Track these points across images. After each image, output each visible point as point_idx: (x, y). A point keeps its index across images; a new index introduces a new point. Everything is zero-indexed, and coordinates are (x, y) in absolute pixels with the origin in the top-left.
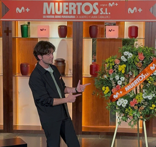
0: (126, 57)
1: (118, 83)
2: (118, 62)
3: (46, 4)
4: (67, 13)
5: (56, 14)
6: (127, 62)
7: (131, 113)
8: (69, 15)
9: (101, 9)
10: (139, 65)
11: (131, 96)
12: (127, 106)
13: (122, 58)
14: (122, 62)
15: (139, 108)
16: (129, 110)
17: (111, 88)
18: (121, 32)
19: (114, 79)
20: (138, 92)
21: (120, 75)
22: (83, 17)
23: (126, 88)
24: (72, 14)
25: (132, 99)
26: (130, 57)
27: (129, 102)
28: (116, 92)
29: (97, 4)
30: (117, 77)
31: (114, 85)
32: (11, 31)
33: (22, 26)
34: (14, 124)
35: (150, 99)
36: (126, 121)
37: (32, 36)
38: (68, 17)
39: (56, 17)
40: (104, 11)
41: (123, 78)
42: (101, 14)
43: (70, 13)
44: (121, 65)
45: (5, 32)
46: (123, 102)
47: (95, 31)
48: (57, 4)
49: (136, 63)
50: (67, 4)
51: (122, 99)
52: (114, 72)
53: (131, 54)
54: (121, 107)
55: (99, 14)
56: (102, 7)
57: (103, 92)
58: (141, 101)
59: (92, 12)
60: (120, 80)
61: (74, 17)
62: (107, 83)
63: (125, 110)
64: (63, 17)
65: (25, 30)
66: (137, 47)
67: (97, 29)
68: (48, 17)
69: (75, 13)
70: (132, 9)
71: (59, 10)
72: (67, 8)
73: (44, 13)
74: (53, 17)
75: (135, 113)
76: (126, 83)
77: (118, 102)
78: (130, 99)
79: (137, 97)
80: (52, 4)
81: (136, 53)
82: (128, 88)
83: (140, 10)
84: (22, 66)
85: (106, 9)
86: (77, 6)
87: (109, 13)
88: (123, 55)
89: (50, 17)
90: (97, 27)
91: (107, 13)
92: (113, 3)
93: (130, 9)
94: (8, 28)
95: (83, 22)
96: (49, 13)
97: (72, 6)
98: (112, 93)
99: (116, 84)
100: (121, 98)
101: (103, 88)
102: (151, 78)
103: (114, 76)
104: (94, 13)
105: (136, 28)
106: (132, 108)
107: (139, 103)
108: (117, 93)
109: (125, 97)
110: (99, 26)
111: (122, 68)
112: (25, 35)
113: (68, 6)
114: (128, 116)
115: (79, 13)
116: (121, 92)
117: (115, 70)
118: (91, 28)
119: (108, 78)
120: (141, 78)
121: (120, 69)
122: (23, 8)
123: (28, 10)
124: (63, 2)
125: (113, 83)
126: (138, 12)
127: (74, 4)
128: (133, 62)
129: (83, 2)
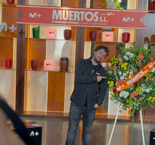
0: (128, 56)
2: (121, 60)
3: (54, 12)
4: (72, 19)
5: (63, 20)
6: (129, 60)
7: (131, 103)
8: (74, 21)
9: (101, 17)
10: (139, 64)
11: (131, 89)
12: (128, 97)
13: (124, 57)
14: (124, 61)
15: (138, 99)
16: (130, 101)
18: (116, 37)
19: (118, 74)
21: (123, 71)
22: (85, 23)
23: (127, 82)
24: (77, 21)
25: (132, 92)
27: (130, 94)
29: (97, 13)
30: (120, 73)
31: (117, 79)
32: (24, 33)
33: (34, 29)
35: (148, 92)
36: (126, 110)
37: (41, 37)
38: (73, 23)
39: (63, 22)
40: (103, 19)
41: (125, 74)
42: (100, 21)
43: (75, 20)
44: (123, 63)
45: (19, 33)
46: (124, 94)
47: (94, 35)
48: (64, 12)
49: (137, 62)
50: (72, 12)
53: (133, 55)
54: (122, 98)
55: (98, 22)
56: (101, 16)
57: (108, 85)
58: (141, 93)
59: (93, 20)
60: (122, 75)
61: (78, 23)
63: (126, 100)
64: (68, 22)
65: (36, 32)
67: (96, 34)
68: (56, 22)
69: (78, 20)
70: (126, 19)
71: (65, 17)
72: (72, 16)
73: (53, 18)
74: (60, 22)
75: (135, 103)
77: (120, 94)
79: (137, 90)
80: (60, 12)
81: (137, 53)
82: (129, 83)
83: (133, 20)
84: (32, 62)
85: (105, 18)
86: (81, 14)
87: (107, 21)
89: (58, 22)
90: (96, 32)
91: (105, 21)
92: (111, 13)
93: (124, 19)
94: (22, 30)
95: (85, 27)
96: (57, 19)
97: (77, 14)
98: (115, 86)
100: (123, 90)
101: (109, 82)
102: (149, 74)
103: (118, 72)
104: (95, 20)
106: (132, 99)
107: (138, 95)
108: (120, 86)
109: (127, 90)
110: (98, 32)
112: (36, 36)
113: (73, 14)
114: (128, 106)
115: (82, 20)
116: (123, 86)
117: (118, 67)
118: (91, 33)
119: (113, 73)
120: (140, 74)
121: (123, 66)
122: (35, 14)
123: (39, 15)
124: (69, 10)
125: (117, 77)
126: (131, 21)
127: (78, 12)
128: (135, 61)
129: (86, 11)
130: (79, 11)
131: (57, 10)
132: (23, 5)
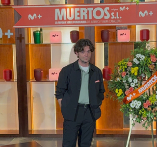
0: (138, 59)
1: (131, 85)
2: (130, 64)
3: (57, 11)
4: (79, 18)
5: (67, 20)
6: (139, 64)
7: (145, 114)
8: (80, 20)
9: (112, 13)
10: (151, 67)
11: (144, 98)
12: (141, 108)
13: (134, 61)
14: (134, 65)
15: (152, 109)
16: (143, 111)
17: (124, 90)
18: (133, 35)
19: (127, 81)
20: (151, 93)
21: (133, 77)
22: (94, 22)
23: (139, 90)
24: (84, 20)
25: (146, 101)
26: (143, 59)
27: (142, 104)
28: (129, 94)
29: (108, 8)
30: (130, 80)
31: (127, 87)
32: (24, 38)
33: (35, 33)
34: (29, 129)
36: (140, 123)
37: (45, 42)
38: (80, 22)
39: (68, 22)
40: (115, 15)
41: (136, 81)
42: (112, 18)
43: (82, 18)
44: (133, 67)
45: (18, 38)
46: (136, 104)
47: (106, 35)
48: (68, 10)
49: (149, 65)
50: (78, 9)
51: (136, 101)
52: (127, 74)
53: (143, 56)
54: (134, 109)
55: (110, 19)
56: (113, 11)
57: (117, 94)
58: (155, 102)
59: (104, 17)
60: (133, 82)
61: (86, 22)
62: (121, 85)
63: (138, 111)
64: (74, 22)
65: (37, 37)
66: (149, 49)
67: (108, 34)
68: (59, 23)
69: (86, 18)
70: (143, 13)
71: (70, 16)
72: (78, 14)
73: (56, 19)
74: (65, 22)
75: (148, 114)
76: (138, 85)
77: (131, 104)
78: (143, 101)
79: (150, 99)
80: (63, 10)
81: (148, 55)
82: (141, 90)
83: (151, 13)
84: (35, 71)
85: (117, 13)
86: (88, 11)
87: (121, 17)
88: (135, 57)
89: (62, 22)
90: (108, 31)
91: (118, 18)
92: (124, 7)
93: (141, 13)
94: (21, 35)
95: (94, 27)
96: (61, 19)
97: (84, 11)
98: (125, 95)
99: (130, 86)
100: (134, 100)
101: (117, 91)
103: (127, 78)
104: (105, 18)
105: (148, 31)
106: (145, 109)
107: (153, 105)
108: (131, 95)
109: (138, 99)
110: (111, 31)
111: (134, 70)
112: (38, 41)
113: (79, 12)
114: (142, 117)
115: (90, 18)
116: (134, 94)
117: (128, 72)
118: (102, 32)
119: (121, 80)
120: (153, 80)
121: (132, 72)
122: (35, 15)
123: (40, 16)
124: (74, 8)
125: (126, 85)
126: (149, 15)
127: (85, 9)
128: (146, 64)
129: (94, 7)
130: (86, 7)
131: (60, 9)
132: (20, 5)
